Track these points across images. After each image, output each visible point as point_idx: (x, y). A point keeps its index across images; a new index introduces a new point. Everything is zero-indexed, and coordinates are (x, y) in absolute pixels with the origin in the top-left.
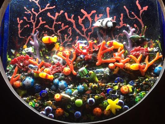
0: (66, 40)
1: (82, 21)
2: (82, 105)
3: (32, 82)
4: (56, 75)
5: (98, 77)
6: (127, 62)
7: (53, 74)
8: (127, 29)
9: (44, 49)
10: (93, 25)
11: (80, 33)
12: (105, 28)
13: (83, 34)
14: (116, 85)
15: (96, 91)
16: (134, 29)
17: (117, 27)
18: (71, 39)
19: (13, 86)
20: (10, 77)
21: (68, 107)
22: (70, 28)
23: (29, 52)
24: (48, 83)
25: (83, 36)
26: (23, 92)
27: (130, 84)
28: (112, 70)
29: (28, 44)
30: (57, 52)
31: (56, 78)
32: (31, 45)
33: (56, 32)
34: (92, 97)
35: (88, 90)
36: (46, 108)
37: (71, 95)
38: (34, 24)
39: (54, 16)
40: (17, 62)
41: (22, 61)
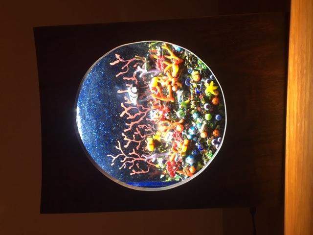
0: (150, 130)
1: (131, 115)
2: (211, 114)
3: (191, 157)
4: (183, 137)
5: (185, 101)
6: (171, 74)
7: (183, 140)
8: (139, 73)
9: (159, 149)
10: (135, 105)
11: (143, 117)
12: (138, 94)
13: (144, 114)
14: (192, 85)
15: (198, 103)
16: (139, 67)
17: (136, 83)
18: (149, 125)
19: (194, 174)
20: (186, 176)
21: (212, 126)
22: (139, 126)
23: (163, 162)
24: (191, 144)
25: (145, 114)
26: (199, 165)
27: (191, 72)
28: (178, 88)
29: (154, 164)
30: (162, 137)
31: (186, 137)
32: (156, 160)
33: (142, 139)
34: (203, 106)
35: (197, 109)
36: (213, 144)
37: (202, 124)
38: (135, 159)
39: (128, 141)
40: (173, 172)
41: (172, 167)
